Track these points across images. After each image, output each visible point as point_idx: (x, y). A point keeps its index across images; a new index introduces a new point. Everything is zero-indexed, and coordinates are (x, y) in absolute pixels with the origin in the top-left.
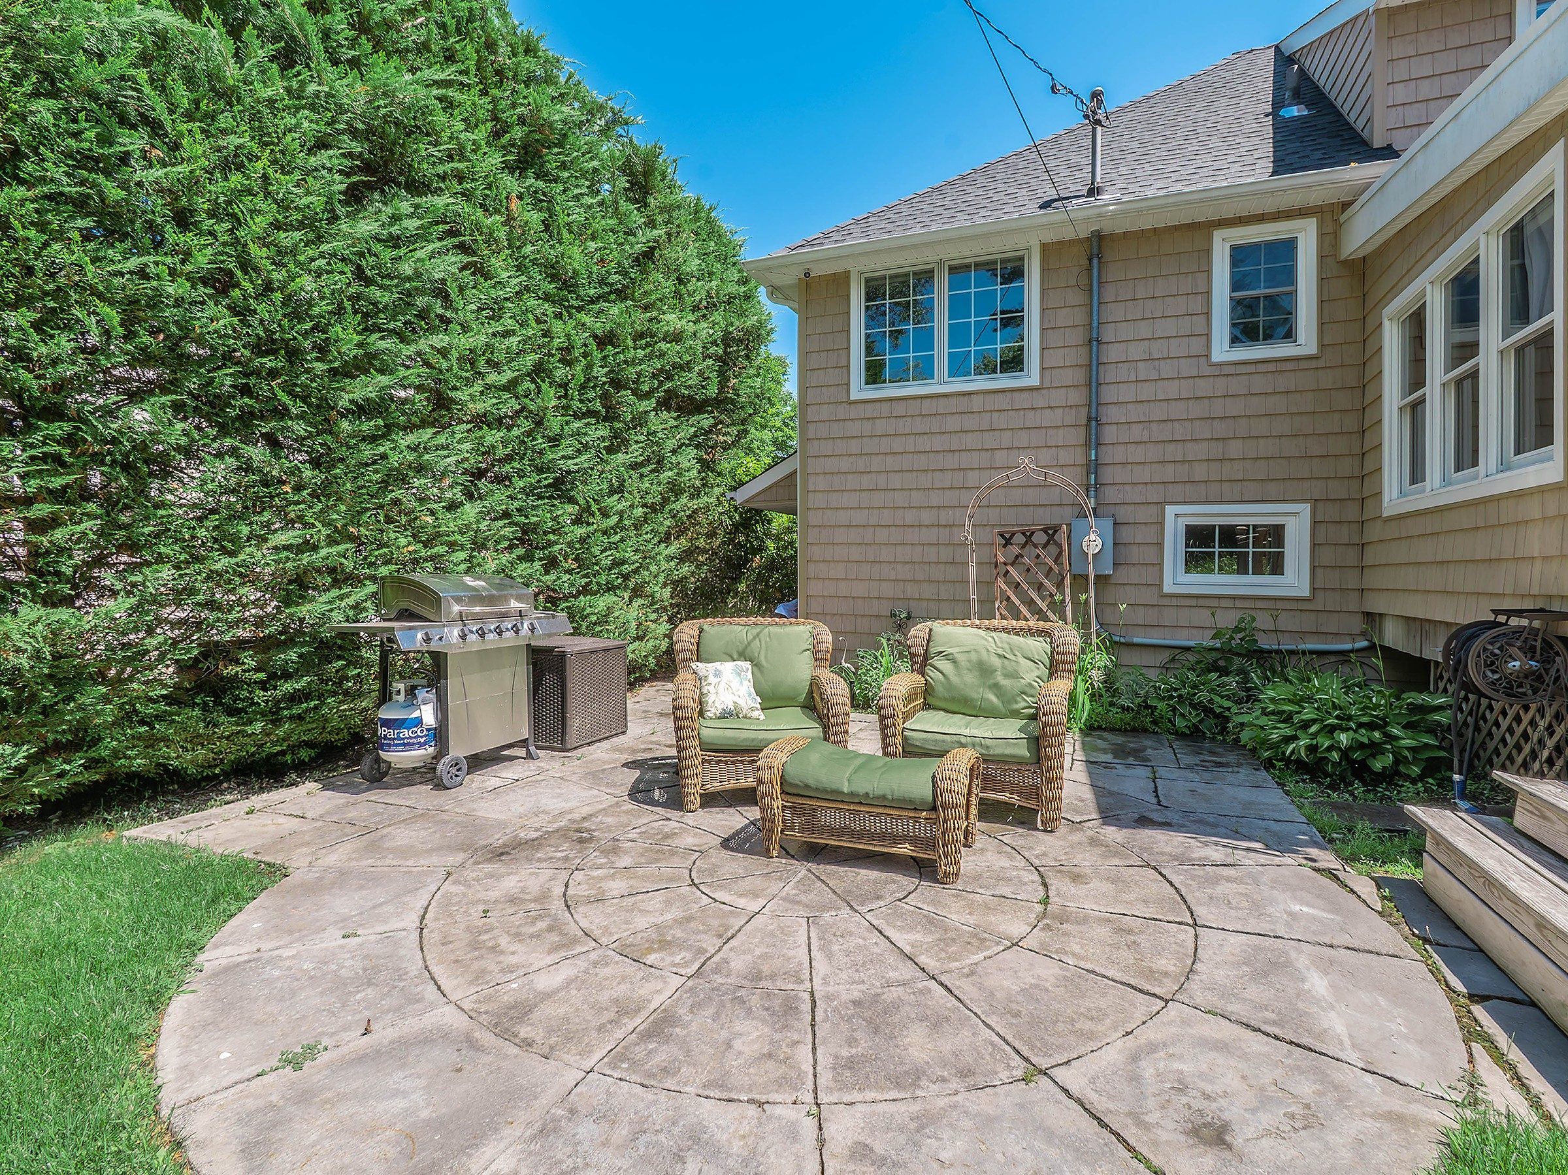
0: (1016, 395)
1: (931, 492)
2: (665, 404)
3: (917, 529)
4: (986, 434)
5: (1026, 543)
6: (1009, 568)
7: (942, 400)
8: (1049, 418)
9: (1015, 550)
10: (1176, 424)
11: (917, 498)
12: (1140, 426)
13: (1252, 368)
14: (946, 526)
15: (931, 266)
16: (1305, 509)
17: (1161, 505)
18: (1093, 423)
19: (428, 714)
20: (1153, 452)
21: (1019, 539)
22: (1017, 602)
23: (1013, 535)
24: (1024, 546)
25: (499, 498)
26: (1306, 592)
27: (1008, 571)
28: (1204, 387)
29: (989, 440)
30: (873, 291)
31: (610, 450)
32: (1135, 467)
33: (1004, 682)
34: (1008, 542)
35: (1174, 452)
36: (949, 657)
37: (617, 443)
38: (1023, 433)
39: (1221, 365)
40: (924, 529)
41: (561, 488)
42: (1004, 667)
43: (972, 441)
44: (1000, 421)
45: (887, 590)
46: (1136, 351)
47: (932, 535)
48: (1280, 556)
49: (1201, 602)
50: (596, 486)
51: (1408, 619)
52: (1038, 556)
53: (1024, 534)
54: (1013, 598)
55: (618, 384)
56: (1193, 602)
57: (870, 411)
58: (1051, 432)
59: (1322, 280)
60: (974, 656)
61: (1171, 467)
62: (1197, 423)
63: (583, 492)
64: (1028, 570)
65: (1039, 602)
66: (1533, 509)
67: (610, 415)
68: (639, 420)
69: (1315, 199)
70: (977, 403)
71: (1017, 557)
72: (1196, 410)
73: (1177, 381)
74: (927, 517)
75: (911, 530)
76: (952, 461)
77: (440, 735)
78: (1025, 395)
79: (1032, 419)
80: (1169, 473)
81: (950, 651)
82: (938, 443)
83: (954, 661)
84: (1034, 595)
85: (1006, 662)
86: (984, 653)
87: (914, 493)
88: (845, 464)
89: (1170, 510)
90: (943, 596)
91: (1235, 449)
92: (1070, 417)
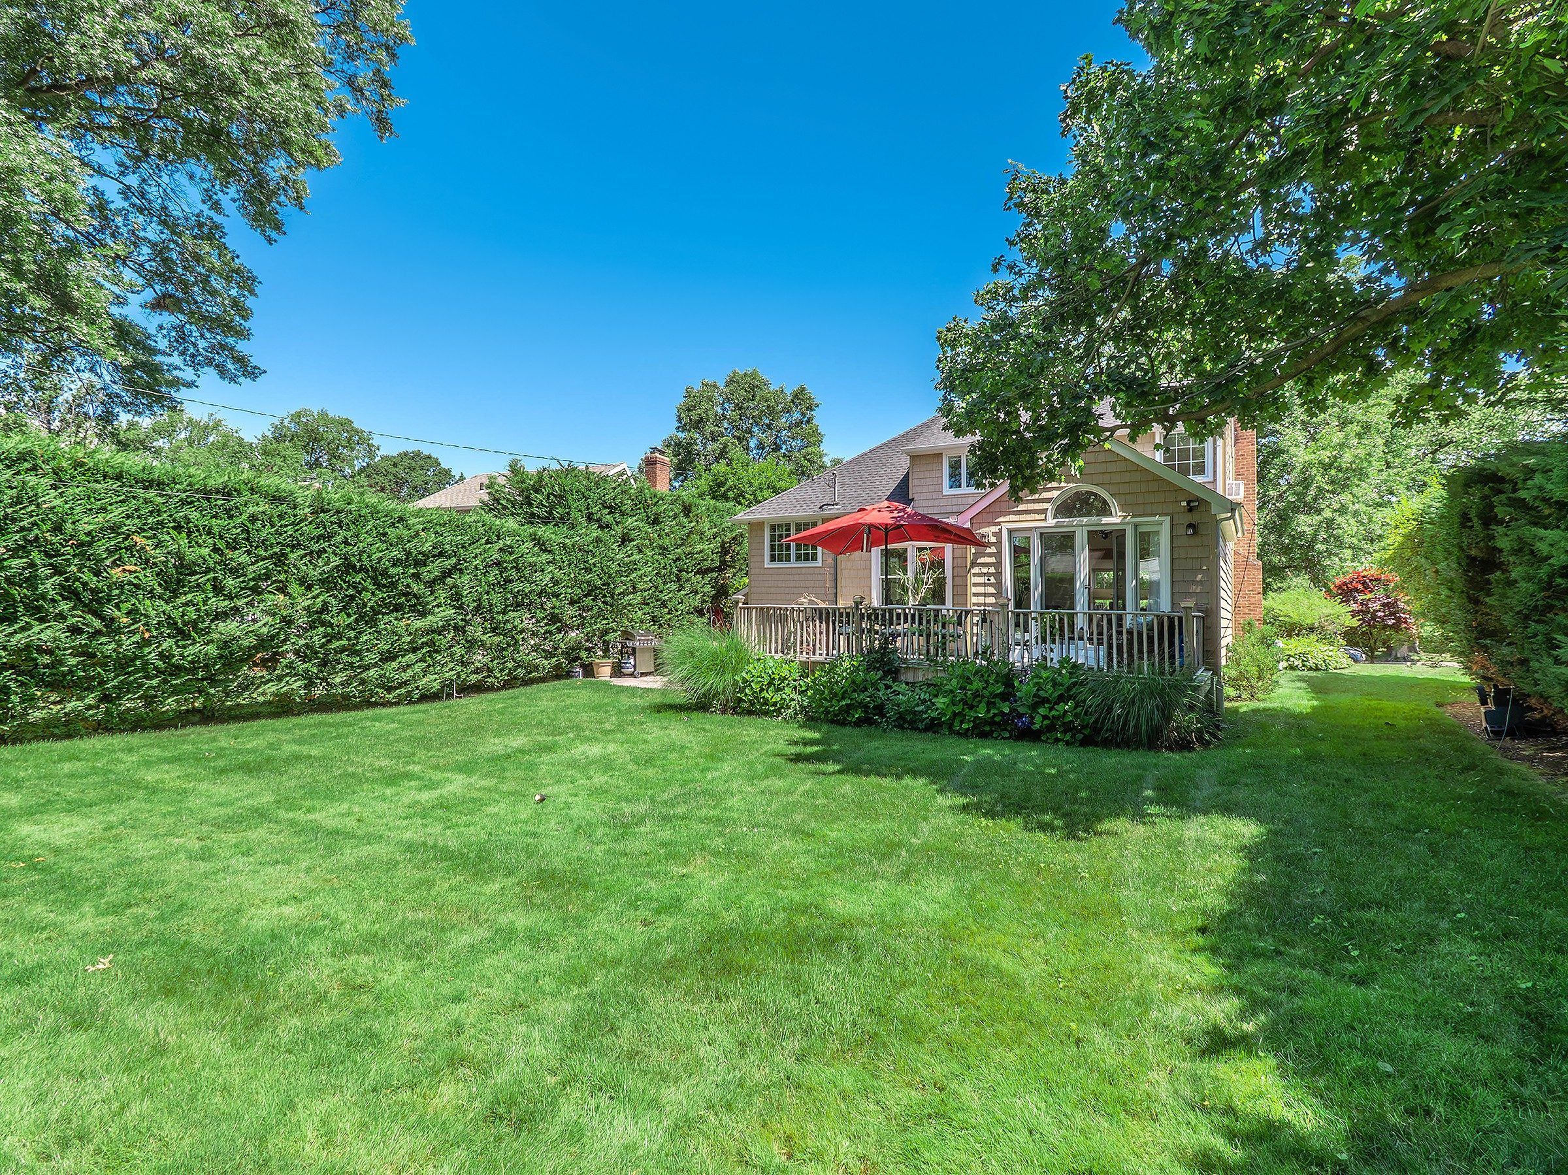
0: (815, 569)
2: (698, 572)
4: (806, 582)
7: (793, 569)
8: (825, 577)
15: (790, 523)
18: (836, 580)
19: (632, 661)
25: (647, 609)
29: (807, 584)
30: (773, 528)
31: (679, 591)
37: (681, 588)
38: (817, 582)
41: (664, 604)
43: (802, 584)
44: (810, 577)
50: (674, 602)
55: (680, 571)
57: (771, 572)
58: (825, 582)
63: (670, 605)
67: (679, 579)
68: (688, 580)
70: (803, 571)
76: (796, 590)
77: (635, 666)
78: (818, 569)
79: (820, 577)
82: (792, 584)
88: (764, 590)
92: (830, 577)
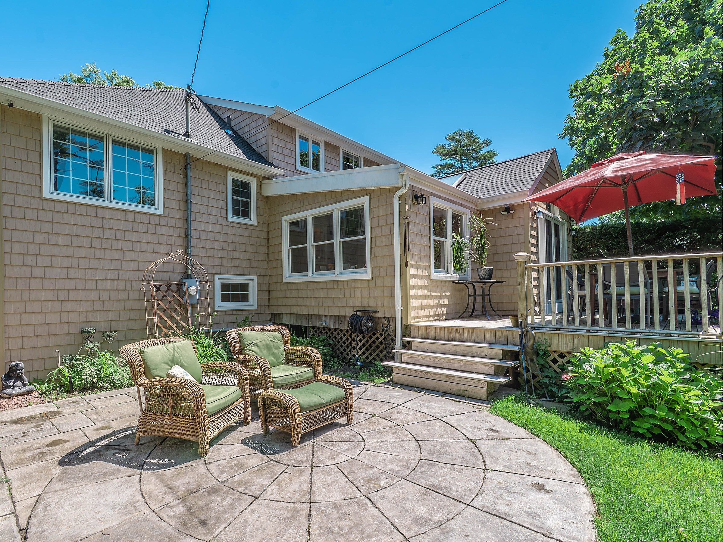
0: (152, 217)
1: (104, 261)
3: (94, 282)
4: (136, 234)
5: (168, 290)
6: (160, 302)
7: (109, 211)
8: (167, 231)
9: (162, 293)
10: (217, 242)
11: (94, 264)
12: (205, 241)
13: (239, 226)
14: (114, 280)
15: (102, 135)
16: (255, 278)
17: (213, 274)
18: (187, 237)
20: (210, 253)
21: (164, 288)
22: (166, 319)
23: (160, 286)
24: (167, 291)
26: (256, 308)
27: (159, 304)
28: (226, 230)
29: (138, 237)
30: (58, 134)
32: (203, 258)
33: (275, 351)
34: (158, 289)
35: (217, 253)
36: (255, 345)
38: (156, 236)
39: (231, 222)
40: (99, 282)
42: (274, 346)
43: (129, 236)
44: (143, 228)
45: (74, 317)
46: (202, 209)
47: (106, 285)
48: (248, 294)
49: (227, 313)
51: (295, 315)
52: (174, 296)
53: (166, 285)
54: (163, 316)
56: (224, 313)
57: (59, 207)
58: (169, 238)
59: (257, 200)
60: (264, 343)
61: (215, 259)
62: (224, 243)
64: (170, 303)
65: (176, 318)
66: (359, 285)
69: (256, 172)
70: (131, 217)
71: (163, 297)
72: (224, 237)
73: (217, 225)
74: (101, 275)
75: (91, 281)
76: (116, 245)
78: (156, 218)
79: (159, 230)
80: (215, 261)
81: (255, 342)
82: (108, 234)
83: (258, 346)
84: (173, 314)
85: (274, 343)
86: (267, 341)
87: (92, 261)
89: (216, 277)
90: (113, 318)
91: (236, 255)
92: (177, 232)
